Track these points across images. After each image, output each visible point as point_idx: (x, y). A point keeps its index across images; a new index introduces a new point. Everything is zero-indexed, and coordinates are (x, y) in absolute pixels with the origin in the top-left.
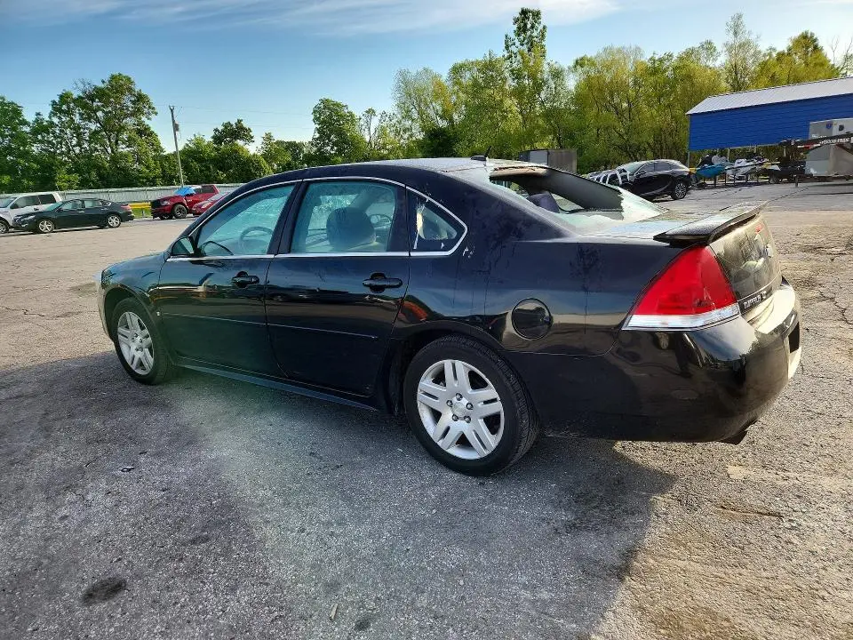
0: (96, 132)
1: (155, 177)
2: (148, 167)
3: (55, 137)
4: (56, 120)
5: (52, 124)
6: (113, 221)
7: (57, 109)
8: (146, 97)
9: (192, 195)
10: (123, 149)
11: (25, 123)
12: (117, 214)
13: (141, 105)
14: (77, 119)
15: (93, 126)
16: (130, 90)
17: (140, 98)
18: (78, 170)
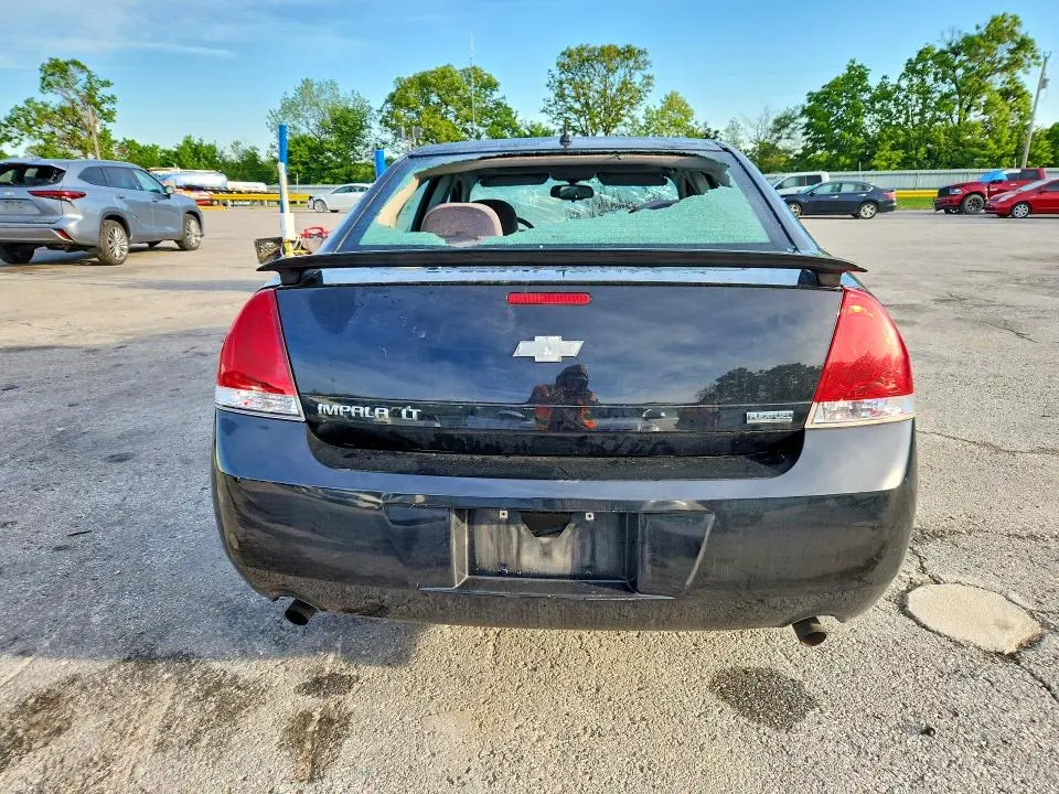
0: (946, 96)
1: (1003, 156)
2: (997, 142)
3: (896, 105)
4: (904, 84)
5: (898, 88)
6: (868, 210)
7: (911, 69)
8: (1032, 41)
9: (1000, 182)
10: (974, 117)
11: (867, 89)
12: (875, 203)
13: (1021, 54)
14: (930, 80)
15: (945, 88)
16: (1012, 33)
17: (1024, 44)
18: (905, 146)
